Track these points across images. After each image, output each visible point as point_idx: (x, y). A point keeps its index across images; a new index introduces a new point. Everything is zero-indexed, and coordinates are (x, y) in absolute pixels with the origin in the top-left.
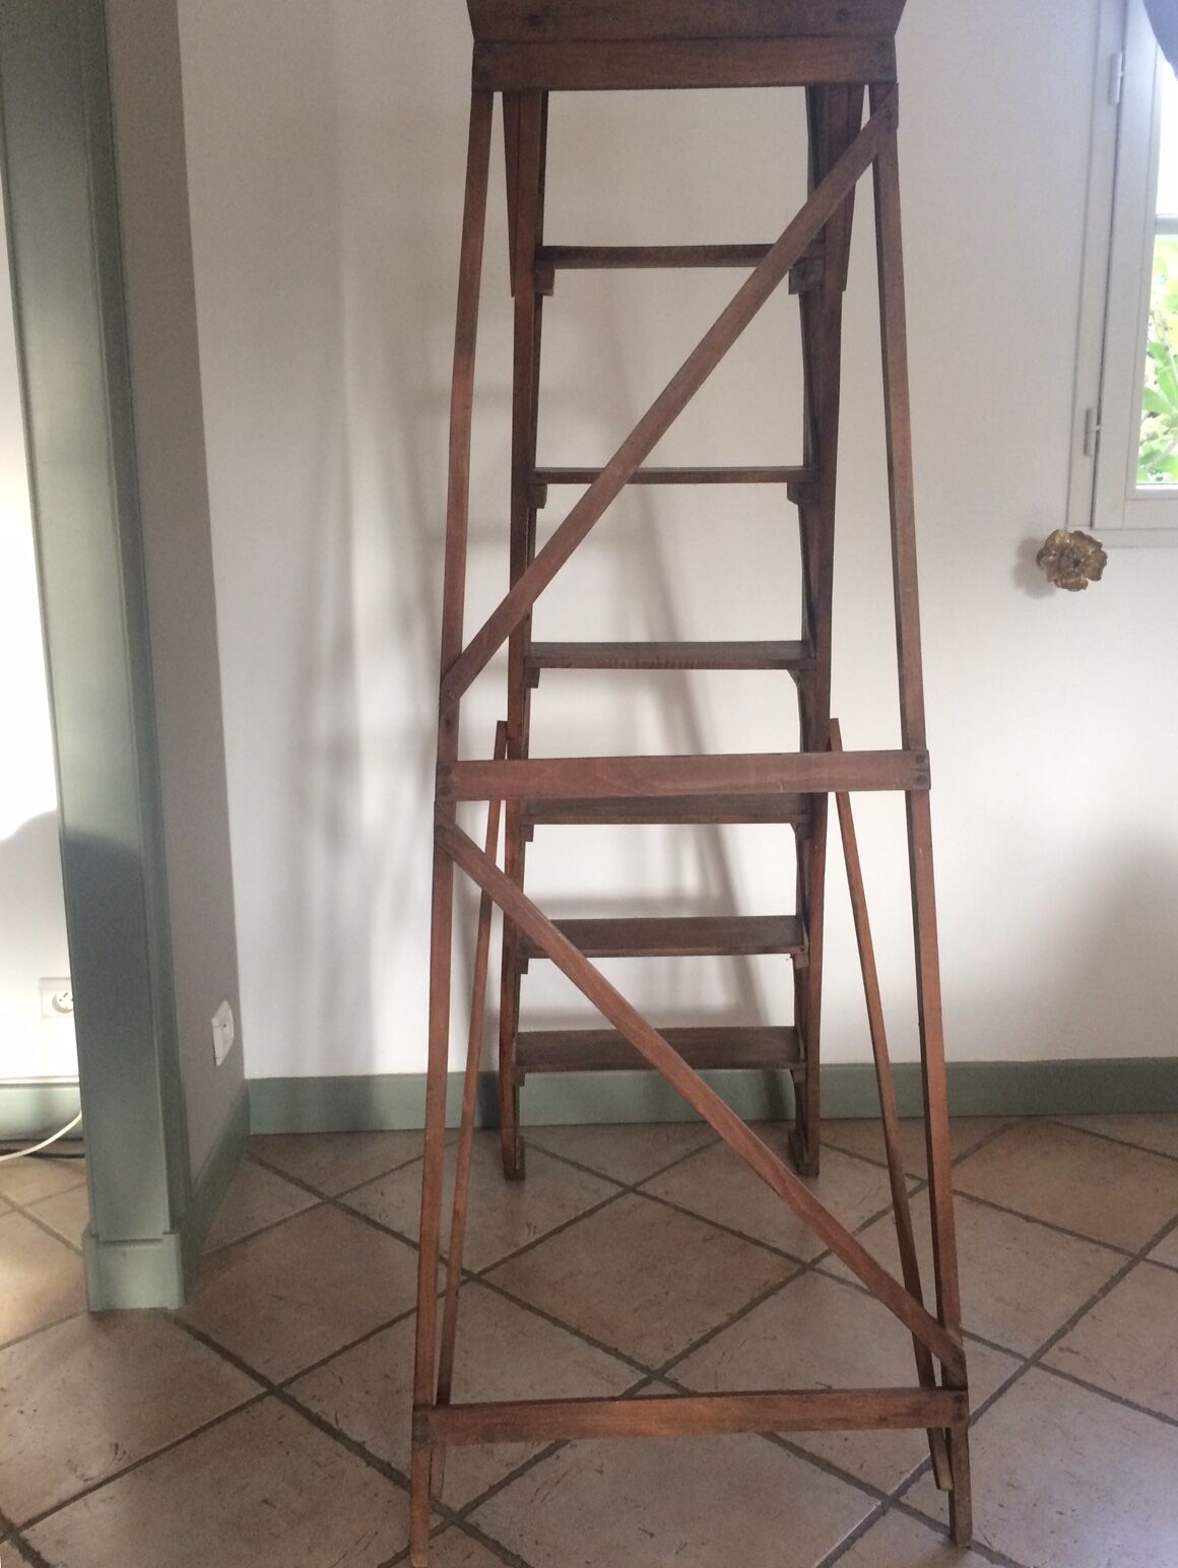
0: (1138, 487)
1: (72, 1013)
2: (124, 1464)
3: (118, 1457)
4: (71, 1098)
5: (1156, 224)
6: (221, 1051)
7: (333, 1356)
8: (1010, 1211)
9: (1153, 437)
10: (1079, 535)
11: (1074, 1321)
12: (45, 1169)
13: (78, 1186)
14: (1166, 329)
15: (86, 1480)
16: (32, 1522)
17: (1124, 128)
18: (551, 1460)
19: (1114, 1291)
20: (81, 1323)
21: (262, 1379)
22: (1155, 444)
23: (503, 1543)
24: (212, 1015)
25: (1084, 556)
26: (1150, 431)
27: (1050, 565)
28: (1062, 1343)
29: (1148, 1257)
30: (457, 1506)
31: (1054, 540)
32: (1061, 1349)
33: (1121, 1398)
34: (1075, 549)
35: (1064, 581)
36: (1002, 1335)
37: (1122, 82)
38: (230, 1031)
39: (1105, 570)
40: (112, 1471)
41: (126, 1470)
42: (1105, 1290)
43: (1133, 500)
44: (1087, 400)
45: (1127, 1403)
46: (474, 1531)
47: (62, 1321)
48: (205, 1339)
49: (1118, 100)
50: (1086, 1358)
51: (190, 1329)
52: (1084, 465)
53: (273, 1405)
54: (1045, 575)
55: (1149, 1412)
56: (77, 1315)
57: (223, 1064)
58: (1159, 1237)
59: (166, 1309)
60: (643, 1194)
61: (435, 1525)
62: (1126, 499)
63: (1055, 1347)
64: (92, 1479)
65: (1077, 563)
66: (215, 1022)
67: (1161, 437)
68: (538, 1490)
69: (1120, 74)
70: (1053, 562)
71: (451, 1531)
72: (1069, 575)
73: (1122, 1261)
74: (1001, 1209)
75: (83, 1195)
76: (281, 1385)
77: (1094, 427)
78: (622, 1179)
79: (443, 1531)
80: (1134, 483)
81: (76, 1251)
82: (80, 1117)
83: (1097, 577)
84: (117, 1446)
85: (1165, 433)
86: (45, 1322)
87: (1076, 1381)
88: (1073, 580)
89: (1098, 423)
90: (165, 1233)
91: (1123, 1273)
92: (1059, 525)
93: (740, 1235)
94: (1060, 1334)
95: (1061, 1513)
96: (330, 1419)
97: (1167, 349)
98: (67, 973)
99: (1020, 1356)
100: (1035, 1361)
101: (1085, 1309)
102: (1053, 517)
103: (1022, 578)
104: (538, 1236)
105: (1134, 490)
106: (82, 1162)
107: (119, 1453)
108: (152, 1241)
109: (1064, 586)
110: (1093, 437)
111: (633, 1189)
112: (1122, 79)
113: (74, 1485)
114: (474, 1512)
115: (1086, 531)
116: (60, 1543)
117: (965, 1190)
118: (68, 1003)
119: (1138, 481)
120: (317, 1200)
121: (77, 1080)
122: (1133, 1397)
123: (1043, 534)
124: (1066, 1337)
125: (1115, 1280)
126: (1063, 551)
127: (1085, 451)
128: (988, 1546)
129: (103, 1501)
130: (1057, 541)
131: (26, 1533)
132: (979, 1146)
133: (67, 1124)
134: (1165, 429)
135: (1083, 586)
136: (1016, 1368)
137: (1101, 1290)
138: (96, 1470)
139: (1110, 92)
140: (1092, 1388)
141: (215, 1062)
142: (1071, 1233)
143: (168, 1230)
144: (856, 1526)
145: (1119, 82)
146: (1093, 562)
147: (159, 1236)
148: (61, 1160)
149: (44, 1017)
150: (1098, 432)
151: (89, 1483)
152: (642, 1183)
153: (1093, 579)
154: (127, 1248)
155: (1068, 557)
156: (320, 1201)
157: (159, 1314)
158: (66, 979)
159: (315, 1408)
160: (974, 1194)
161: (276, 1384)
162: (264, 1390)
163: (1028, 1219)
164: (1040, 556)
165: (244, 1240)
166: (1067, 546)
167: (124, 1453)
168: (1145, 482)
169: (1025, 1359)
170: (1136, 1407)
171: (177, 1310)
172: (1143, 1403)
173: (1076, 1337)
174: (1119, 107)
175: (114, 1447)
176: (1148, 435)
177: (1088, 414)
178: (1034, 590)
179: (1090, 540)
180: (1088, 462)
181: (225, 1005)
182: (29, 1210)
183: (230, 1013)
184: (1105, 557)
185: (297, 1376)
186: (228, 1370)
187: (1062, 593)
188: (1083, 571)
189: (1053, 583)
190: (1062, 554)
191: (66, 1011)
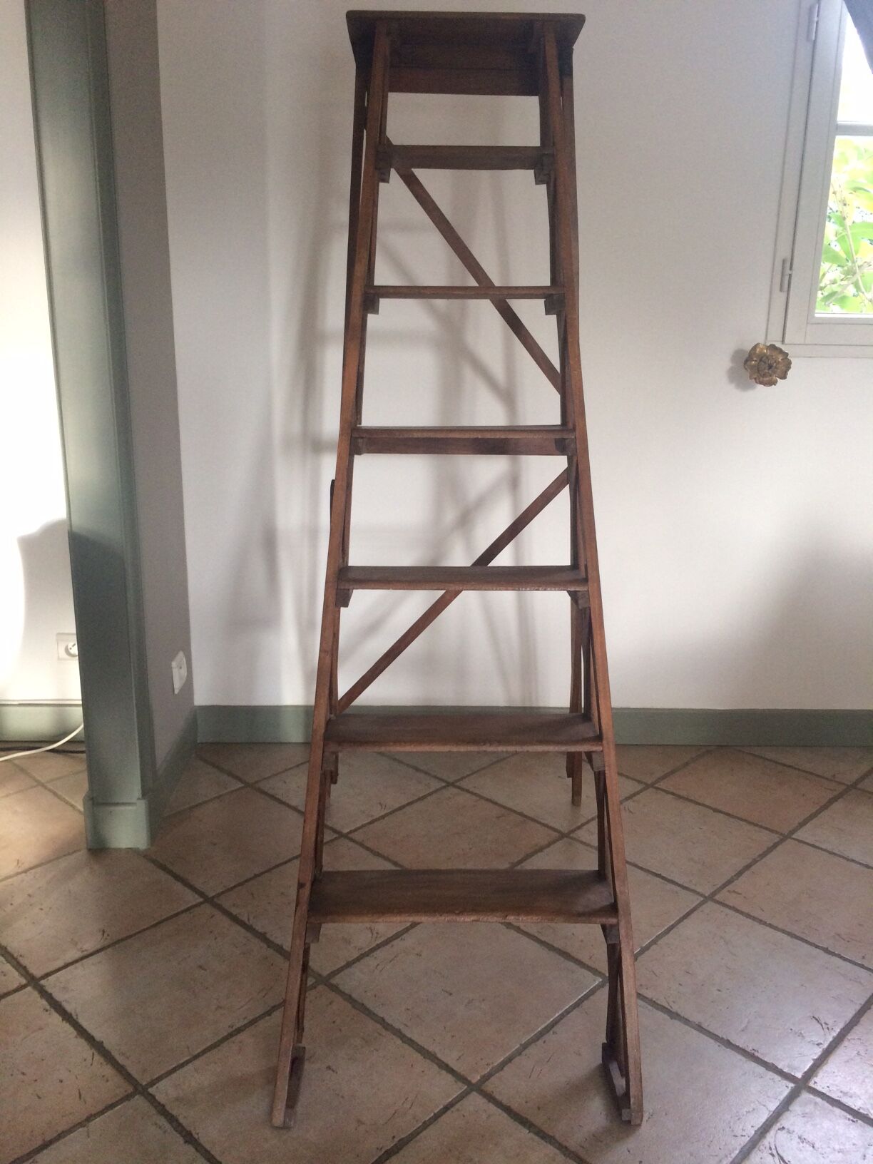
0: (817, 315)
1: (77, 658)
2: (106, 943)
3: (105, 937)
4: (78, 714)
5: (837, 129)
6: (178, 685)
7: (247, 881)
8: (704, 805)
9: (834, 282)
10: (773, 347)
11: (740, 874)
12: (60, 760)
13: (81, 772)
14: (845, 205)
15: (83, 951)
16: (48, 975)
17: (817, 58)
18: (387, 947)
19: (769, 856)
20: (82, 855)
21: (201, 894)
22: (835, 288)
23: (354, 996)
24: (172, 660)
25: (775, 362)
26: (832, 278)
27: (752, 367)
28: (730, 887)
29: (794, 836)
30: (325, 973)
31: (756, 350)
32: (729, 891)
33: (766, 923)
34: (770, 357)
35: (761, 379)
36: (691, 881)
37: (817, 26)
38: (184, 672)
39: (789, 372)
40: (99, 947)
41: (109, 946)
42: (763, 855)
43: (812, 324)
44: (784, 252)
45: (771, 926)
46: (335, 989)
47: (69, 854)
48: (163, 868)
49: (813, 38)
50: (745, 897)
51: (154, 861)
52: (780, 298)
53: (207, 909)
54: (749, 375)
55: (783, 931)
56: (79, 850)
57: (179, 693)
58: (802, 825)
59: (138, 848)
60: (459, 788)
61: (311, 983)
62: (807, 323)
63: (725, 890)
64: (86, 950)
65: (770, 367)
66: (174, 664)
67: (839, 282)
68: (378, 965)
69: (816, 19)
70: (754, 366)
71: (321, 988)
72: (764, 375)
73: (776, 838)
74: (699, 804)
75: (84, 777)
76: (213, 897)
77: (788, 271)
78: (445, 777)
79: (315, 988)
80: (814, 313)
81: (80, 812)
82: (82, 726)
83: (784, 377)
84: (104, 932)
85: (842, 280)
86: (59, 853)
87: (737, 911)
88: (767, 379)
89: (791, 269)
90: (138, 799)
91: (775, 846)
92: (760, 339)
93: (521, 814)
94: (729, 882)
95: (719, 991)
96: (245, 919)
97: (844, 218)
98: (74, 630)
99: (702, 895)
100: (711, 898)
101: (748, 867)
102: (756, 334)
103: (734, 376)
104: (386, 812)
105: (814, 317)
106: (84, 756)
107: (105, 935)
108: (129, 804)
109: (761, 383)
110: (787, 278)
111: (453, 784)
112: (817, 23)
113: (73, 954)
114: (337, 977)
115: (778, 345)
116: (65, 989)
117: (675, 791)
118: (75, 650)
119: (816, 311)
120: (241, 785)
121: (80, 702)
122: (774, 923)
123: (748, 347)
124: (734, 884)
125: (770, 850)
126: (762, 358)
127: (781, 290)
128: (669, 1008)
129: (93, 964)
130: (758, 350)
131: (42, 982)
132: (687, 764)
133: (74, 731)
134: (843, 276)
135: (774, 383)
136: (698, 902)
137: (760, 855)
138: (89, 946)
139: (809, 31)
140: (748, 916)
141: (174, 691)
142: (745, 821)
143: (140, 797)
144: (585, 993)
145: (815, 25)
146: (782, 367)
147: (134, 800)
148: (70, 754)
149: (59, 659)
150: (790, 275)
151: (85, 953)
152: (459, 780)
153: (781, 379)
154: (112, 808)
155: (765, 363)
156: (243, 785)
157: (133, 852)
158: (73, 634)
159: (234, 911)
160: (681, 794)
161: (210, 896)
162: (201, 900)
163: (716, 810)
164: (746, 361)
165: (191, 808)
166: (765, 354)
167: (108, 935)
168: (823, 311)
169: (705, 897)
170: (776, 928)
171: (146, 850)
172: (780, 926)
173: (739, 885)
174: (815, 42)
175: (101, 933)
176: (830, 281)
177: (784, 261)
178: (743, 386)
179: (781, 351)
180: (784, 295)
181: (181, 654)
182: (49, 786)
183: (184, 660)
184: (790, 363)
185: (223, 893)
186: (178, 887)
187: (760, 387)
188: (775, 373)
189: (753, 380)
190: (761, 360)
191: (73, 656)
